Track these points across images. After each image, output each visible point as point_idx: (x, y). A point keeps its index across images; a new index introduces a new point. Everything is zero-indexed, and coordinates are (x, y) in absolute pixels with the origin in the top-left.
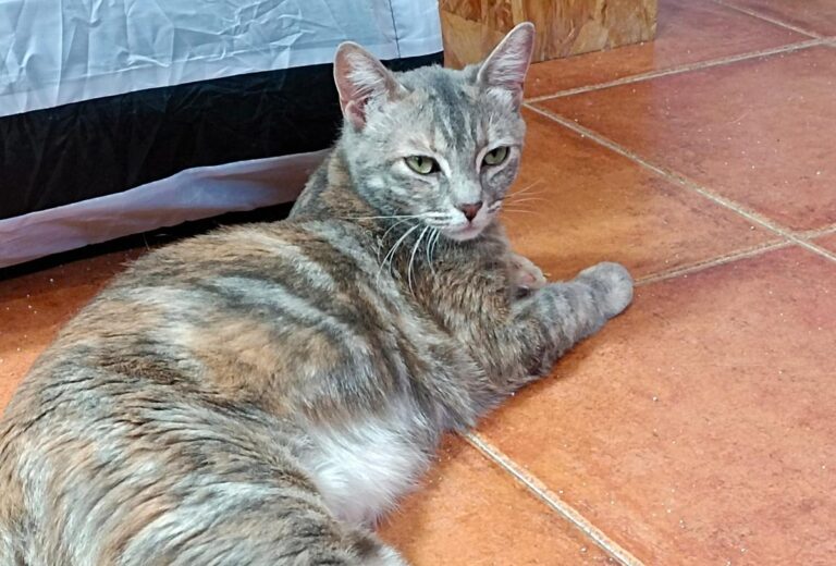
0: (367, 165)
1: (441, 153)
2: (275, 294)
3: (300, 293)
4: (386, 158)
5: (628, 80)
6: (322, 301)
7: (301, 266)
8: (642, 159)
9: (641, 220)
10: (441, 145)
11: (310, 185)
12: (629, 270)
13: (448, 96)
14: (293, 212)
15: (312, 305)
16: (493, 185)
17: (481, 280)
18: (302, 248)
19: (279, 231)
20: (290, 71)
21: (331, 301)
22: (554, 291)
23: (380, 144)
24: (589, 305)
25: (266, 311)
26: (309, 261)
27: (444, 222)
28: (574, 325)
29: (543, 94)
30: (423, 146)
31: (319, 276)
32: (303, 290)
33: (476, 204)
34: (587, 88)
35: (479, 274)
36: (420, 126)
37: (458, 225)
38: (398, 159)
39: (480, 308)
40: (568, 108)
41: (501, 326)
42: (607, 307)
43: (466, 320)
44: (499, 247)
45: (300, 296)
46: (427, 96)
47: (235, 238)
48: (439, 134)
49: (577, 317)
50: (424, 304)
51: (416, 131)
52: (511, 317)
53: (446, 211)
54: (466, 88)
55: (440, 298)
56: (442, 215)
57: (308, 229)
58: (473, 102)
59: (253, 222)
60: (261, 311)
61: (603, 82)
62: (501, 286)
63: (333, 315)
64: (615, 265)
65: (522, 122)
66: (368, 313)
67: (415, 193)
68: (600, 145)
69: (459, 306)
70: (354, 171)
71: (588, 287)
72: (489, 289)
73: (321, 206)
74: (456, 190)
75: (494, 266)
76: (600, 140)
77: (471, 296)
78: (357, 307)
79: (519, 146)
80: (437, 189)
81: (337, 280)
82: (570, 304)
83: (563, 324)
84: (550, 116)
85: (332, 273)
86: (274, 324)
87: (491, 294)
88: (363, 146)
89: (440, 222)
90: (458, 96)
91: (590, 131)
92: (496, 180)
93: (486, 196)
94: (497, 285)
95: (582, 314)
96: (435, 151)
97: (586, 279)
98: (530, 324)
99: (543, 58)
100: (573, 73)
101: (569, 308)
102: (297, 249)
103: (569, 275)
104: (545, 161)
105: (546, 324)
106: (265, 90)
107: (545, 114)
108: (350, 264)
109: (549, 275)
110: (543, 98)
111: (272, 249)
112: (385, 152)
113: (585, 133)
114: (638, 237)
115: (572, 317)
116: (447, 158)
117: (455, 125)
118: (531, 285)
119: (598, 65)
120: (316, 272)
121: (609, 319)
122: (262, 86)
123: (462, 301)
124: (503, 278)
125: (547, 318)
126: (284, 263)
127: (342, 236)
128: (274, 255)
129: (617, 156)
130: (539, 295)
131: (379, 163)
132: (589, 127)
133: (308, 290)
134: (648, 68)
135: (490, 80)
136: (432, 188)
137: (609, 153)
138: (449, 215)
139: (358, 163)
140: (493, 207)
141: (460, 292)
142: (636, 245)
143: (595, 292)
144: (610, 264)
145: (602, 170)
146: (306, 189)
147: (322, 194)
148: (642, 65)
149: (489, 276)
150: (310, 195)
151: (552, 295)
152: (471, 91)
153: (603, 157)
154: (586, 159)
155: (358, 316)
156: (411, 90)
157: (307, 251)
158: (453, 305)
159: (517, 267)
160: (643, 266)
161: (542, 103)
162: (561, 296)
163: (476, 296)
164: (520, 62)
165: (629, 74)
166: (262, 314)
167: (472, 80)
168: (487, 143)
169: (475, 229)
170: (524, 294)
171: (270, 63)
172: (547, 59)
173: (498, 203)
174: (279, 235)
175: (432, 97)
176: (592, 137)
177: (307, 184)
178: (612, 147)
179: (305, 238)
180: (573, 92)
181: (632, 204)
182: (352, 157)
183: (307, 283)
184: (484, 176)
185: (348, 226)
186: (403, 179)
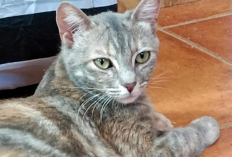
0: (74, 64)
1: (113, 56)
2: (27, 138)
3: (41, 137)
4: (84, 61)
5: (217, 16)
6: (52, 141)
7: (41, 122)
8: (224, 59)
9: (223, 93)
10: (113, 52)
11: (45, 77)
12: (217, 120)
13: (116, 26)
14: (37, 91)
15: (47, 143)
16: (142, 73)
17: (138, 127)
18: (42, 112)
19: (29, 103)
20: (35, 15)
21: (57, 141)
22: (177, 132)
23: (81, 53)
24: (196, 140)
25: (22, 147)
26: (46, 119)
27: (116, 93)
28: (188, 151)
29: (171, 24)
30: (103, 53)
31: (51, 127)
32: (42, 135)
33: (133, 83)
34: (194, 21)
35: (137, 124)
36: (101, 42)
37: (124, 95)
38: (90, 61)
39: (138, 142)
40: (184, 31)
41: (149, 152)
42: (205, 140)
43: (130, 148)
44: (148, 109)
45: (41, 139)
46: (105, 27)
47: (6, 107)
48: (111, 46)
49: (189, 146)
50: (108, 140)
51: (100, 45)
52: (154, 147)
53: (117, 88)
54: (125, 22)
55: (116, 136)
56: (115, 90)
57: (45, 101)
58: (129, 29)
59: (16, 98)
60: (20, 147)
61: (203, 17)
62: (149, 130)
63: (58, 149)
64: (210, 118)
65: (157, 40)
66: (78, 146)
67: (100, 79)
68: (201, 52)
69: (126, 141)
70: (68, 68)
71: (195, 130)
72: (142, 132)
73: (52, 88)
74: (122, 76)
75: (145, 119)
76: (202, 49)
77: (133, 135)
78: (72, 143)
79: (155, 52)
80: (111, 76)
81: (61, 129)
82: (186, 139)
83: (183, 150)
84: (174, 36)
85: (58, 125)
86: (26, 154)
87: (144, 134)
88: (72, 55)
89: (114, 93)
90: (121, 26)
91: (196, 44)
92: (144, 70)
93: (138, 79)
94: (146, 130)
95: (192, 145)
96: (110, 55)
97: (194, 126)
98: (164, 151)
99: (170, 5)
100: (187, 12)
101: (185, 141)
102: (39, 113)
103: (185, 123)
104: (172, 60)
105: (173, 151)
106: (22, 25)
107: (172, 35)
108: (68, 120)
109: (175, 123)
110: (171, 26)
111: (26, 113)
112: (83, 58)
113: (193, 45)
114: (222, 102)
115: (187, 146)
116: (116, 59)
117: (120, 41)
118: (166, 129)
119: (200, 8)
120: (49, 125)
121: (207, 147)
122: (20, 23)
123: (128, 138)
124: (150, 126)
125: (174, 147)
126: (32, 121)
127: (63, 105)
128: (27, 117)
129: (210, 58)
130: (169, 135)
131: (80, 63)
132: (196, 42)
133: (45, 135)
134: (227, 10)
135: (139, 18)
136: (109, 75)
137: (206, 56)
138: (119, 90)
139: (69, 64)
140: (142, 85)
141: (127, 133)
142: (221, 107)
143: (200, 133)
144: (207, 117)
145: (203, 65)
146: (43, 79)
147: (52, 82)
148: (224, 8)
149: (142, 125)
150: (45, 82)
151: (176, 134)
152: (128, 24)
153: (203, 59)
154: (194, 59)
155: (72, 149)
156: (97, 24)
157: (45, 114)
158: (123, 141)
159: (157, 119)
160: (225, 118)
161: (170, 29)
162: (181, 135)
163: (136, 136)
164: (154, 8)
165: (217, 13)
166: (20, 149)
167: (129, 18)
168: (137, 50)
169: (133, 97)
170: (161, 134)
171: (24, 11)
172: (173, 5)
173: (145, 83)
174: (29, 105)
175: (107, 28)
176: (197, 47)
177: (44, 77)
178: (208, 53)
179: (43, 106)
180: (187, 23)
181: (219, 84)
182: (67, 61)
183: (44, 131)
184: (137, 69)
185: (67, 99)
186: (93, 72)
